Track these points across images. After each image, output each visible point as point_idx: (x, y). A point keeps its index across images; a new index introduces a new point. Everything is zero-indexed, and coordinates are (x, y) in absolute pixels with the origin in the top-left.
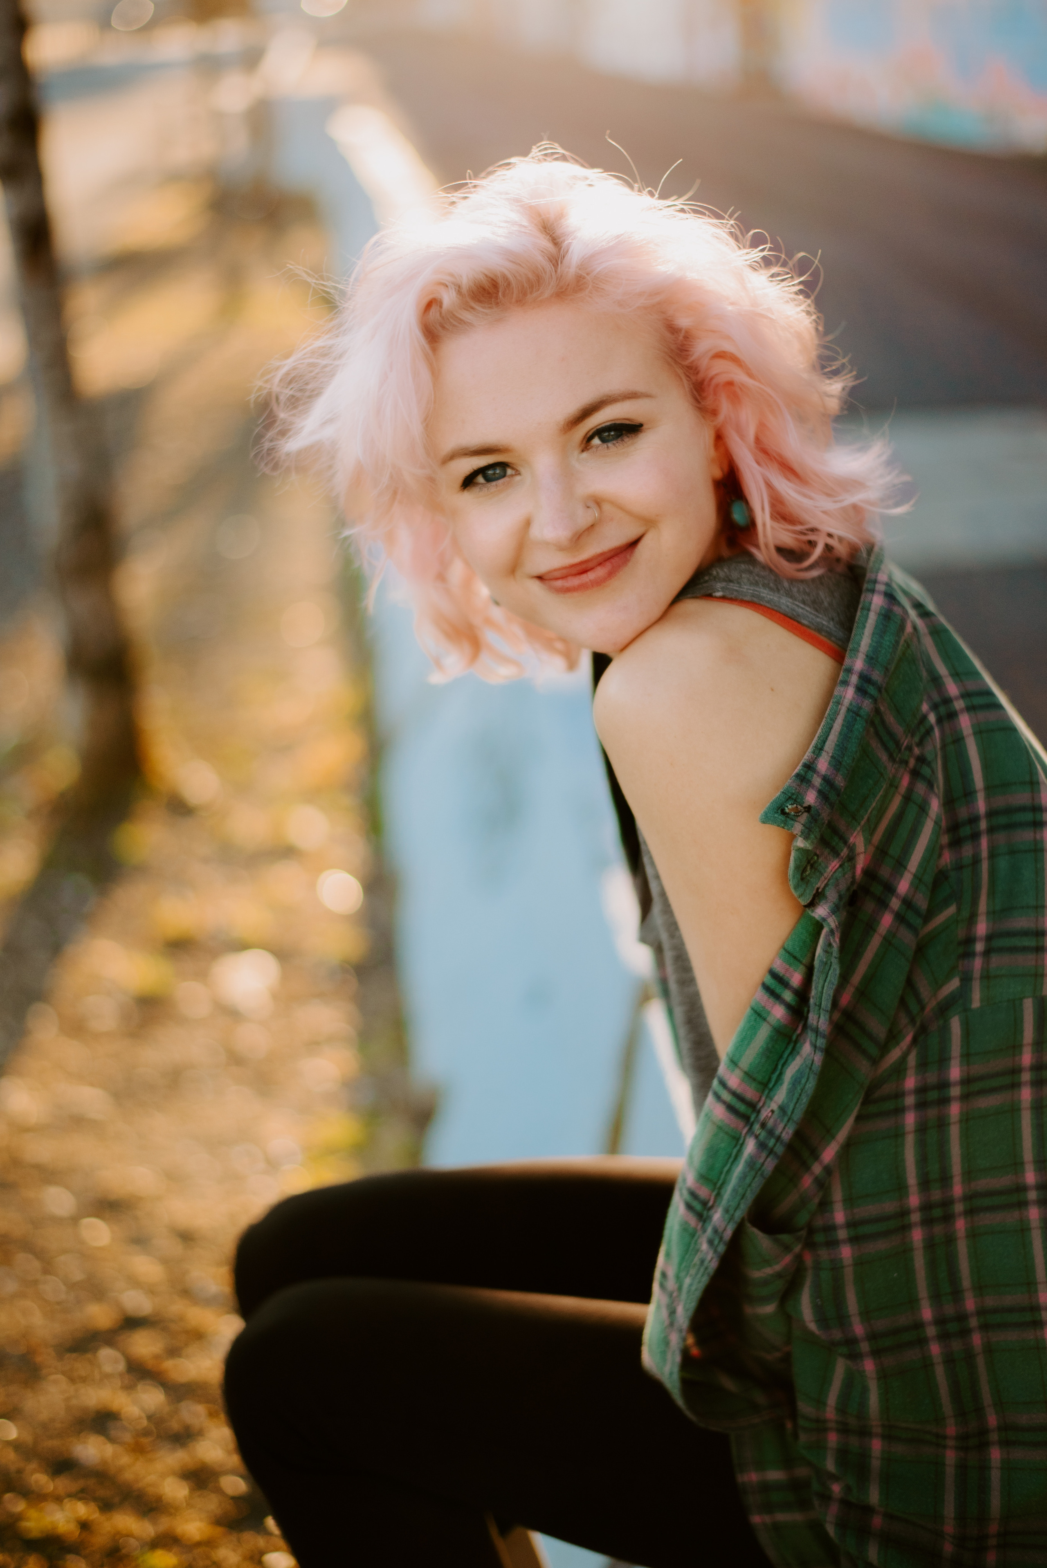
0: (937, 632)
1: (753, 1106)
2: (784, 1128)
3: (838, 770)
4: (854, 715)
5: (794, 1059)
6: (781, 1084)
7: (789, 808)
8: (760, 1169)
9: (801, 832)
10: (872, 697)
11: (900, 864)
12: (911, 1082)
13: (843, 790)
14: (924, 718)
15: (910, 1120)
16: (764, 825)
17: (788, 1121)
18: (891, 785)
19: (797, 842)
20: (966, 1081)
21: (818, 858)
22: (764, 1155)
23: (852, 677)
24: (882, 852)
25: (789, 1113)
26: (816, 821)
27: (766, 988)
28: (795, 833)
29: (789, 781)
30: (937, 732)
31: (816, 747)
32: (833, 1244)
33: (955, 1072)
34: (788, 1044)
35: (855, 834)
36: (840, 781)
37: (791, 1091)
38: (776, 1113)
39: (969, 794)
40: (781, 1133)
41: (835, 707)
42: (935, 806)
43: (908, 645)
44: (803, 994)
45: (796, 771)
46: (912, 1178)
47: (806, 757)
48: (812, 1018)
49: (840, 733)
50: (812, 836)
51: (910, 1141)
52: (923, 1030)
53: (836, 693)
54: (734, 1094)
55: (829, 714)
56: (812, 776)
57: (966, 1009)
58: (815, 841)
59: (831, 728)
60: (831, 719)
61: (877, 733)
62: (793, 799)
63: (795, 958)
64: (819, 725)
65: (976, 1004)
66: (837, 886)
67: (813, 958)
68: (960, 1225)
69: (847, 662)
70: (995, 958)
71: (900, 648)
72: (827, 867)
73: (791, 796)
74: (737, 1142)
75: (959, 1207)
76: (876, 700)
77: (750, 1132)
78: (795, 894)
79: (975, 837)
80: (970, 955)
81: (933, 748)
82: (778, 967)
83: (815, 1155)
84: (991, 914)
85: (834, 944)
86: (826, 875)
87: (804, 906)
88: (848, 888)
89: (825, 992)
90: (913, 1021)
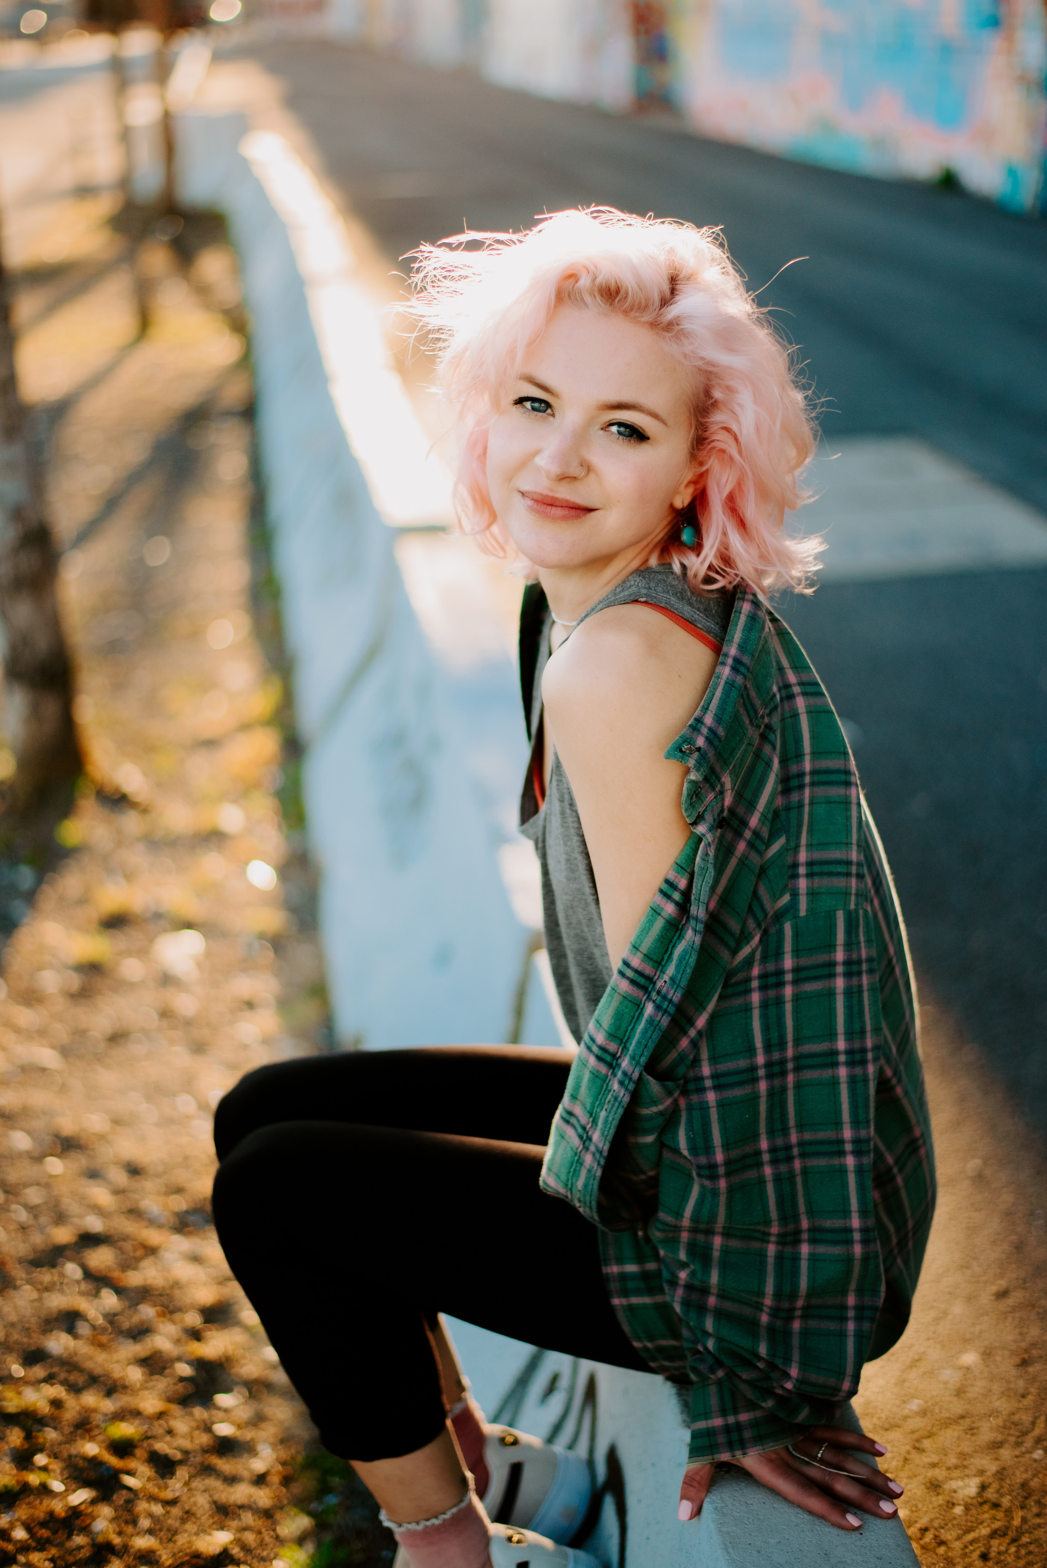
0: (782, 634)
1: (650, 979)
2: (674, 993)
3: (719, 724)
4: (730, 686)
5: (680, 942)
6: (671, 961)
7: (685, 747)
8: (658, 1025)
9: (694, 767)
10: (743, 674)
11: (751, 806)
12: (756, 971)
13: (723, 738)
14: (774, 695)
15: (756, 998)
17: (677, 988)
18: (749, 743)
19: (690, 774)
20: (796, 970)
21: (702, 789)
22: (660, 1014)
23: (729, 660)
24: (739, 795)
25: (678, 982)
26: (704, 758)
27: (661, 891)
28: (690, 766)
29: (684, 729)
30: (779, 710)
31: (703, 707)
32: (702, 1090)
33: (788, 963)
34: (676, 932)
35: (725, 776)
36: (721, 732)
37: (678, 966)
38: (668, 982)
39: (799, 756)
40: (672, 997)
41: (715, 681)
42: (776, 764)
44: (687, 894)
45: (690, 723)
46: (759, 1043)
47: (696, 714)
48: (693, 910)
49: (720, 698)
50: (701, 771)
51: (756, 1014)
52: (765, 933)
53: (717, 671)
54: (636, 971)
55: (712, 685)
56: (701, 726)
57: (796, 917)
58: (702, 776)
59: (714, 695)
60: (714, 689)
61: (744, 703)
62: (687, 742)
63: (682, 868)
64: (704, 693)
65: (803, 913)
66: (712, 811)
67: (694, 867)
68: (790, 1078)
69: (725, 649)
70: (816, 880)
71: (762, 642)
72: (706, 797)
73: (686, 740)
74: (639, 1007)
75: (790, 1066)
76: (745, 677)
77: (649, 998)
78: (685, 815)
79: (801, 787)
80: (795, 876)
81: (775, 720)
82: (671, 877)
83: (691, 1023)
84: (810, 846)
85: (710, 853)
86: (705, 803)
87: (690, 824)
88: (719, 815)
89: (703, 889)
90: (759, 926)
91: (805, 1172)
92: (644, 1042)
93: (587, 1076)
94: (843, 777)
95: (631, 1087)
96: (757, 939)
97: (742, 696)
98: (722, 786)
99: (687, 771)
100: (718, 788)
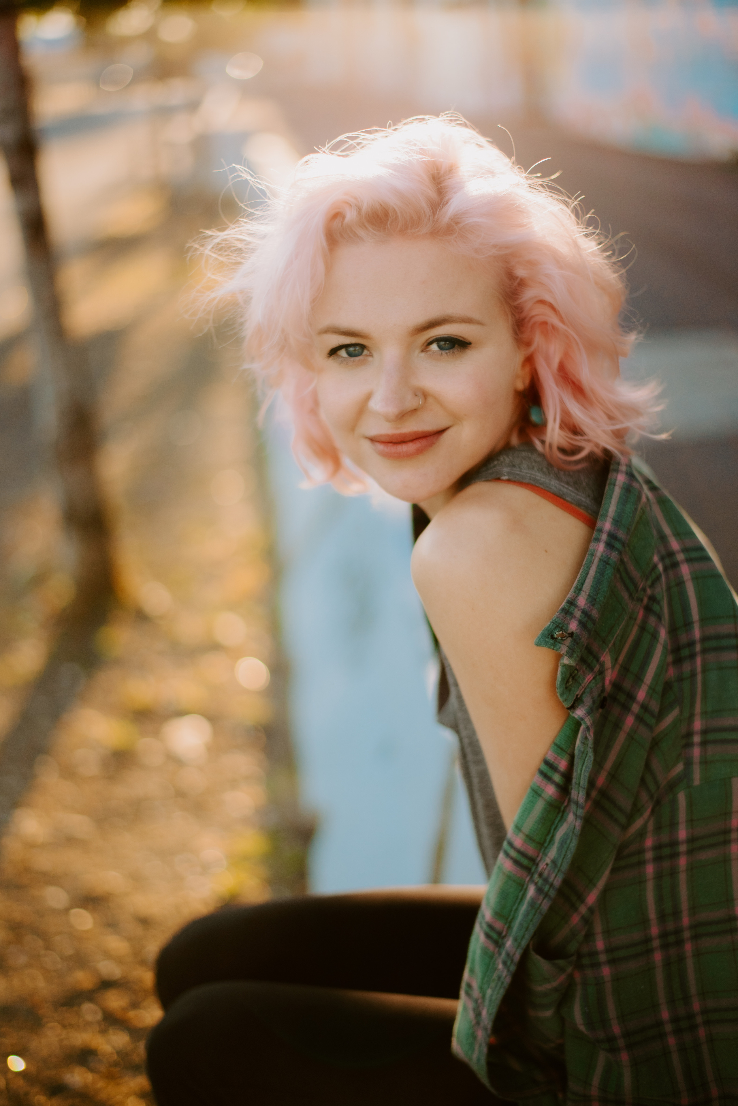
0: (663, 502)
1: (533, 860)
2: (555, 877)
3: (593, 605)
4: (604, 564)
5: (562, 825)
6: (553, 844)
7: (557, 634)
8: (538, 908)
9: (567, 652)
10: (618, 550)
11: (639, 679)
12: (649, 842)
13: (597, 620)
14: (655, 567)
15: (650, 870)
16: (538, 647)
17: (558, 871)
18: (631, 618)
19: (563, 660)
20: (691, 840)
21: (578, 672)
22: (542, 897)
23: (603, 535)
24: (625, 669)
25: (559, 865)
26: (577, 643)
27: (541, 772)
28: (562, 653)
29: (556, 614)
30: (663, 579)
31: (576, 588)
32: (596, 965)
33: (682, 834)
34: (558, 813)
35: (604, 654)
36: (595, 614)
37: (560, 849)
38: (550, 865)
39: (688, 624)
40: (553, 881)
41: (590, 558)
42: (663, 634)
43: (643, 512)
44: (568, 776)
45: (562, 606)
46: (652, 914)
47: (569, 596)
48: (574, 794)
49: (595, 578)
50: (575, 655)
51: (650, 886)
52: (658, 803)
53: (591, 547)
54: (519, 851)
55: (586, 564)
56: (574, 610)
57: (689, 786)
58: (577, 659)
59: (587, 574)
60: (587, 567)
61: (621, 578)
62: (559, 627)
63: (562, 749)
64: (578, 573)
65: (697, 782)
66: (591, 693)
67: (574, 749)
68: (688, 948)
69: (599, 524)
70: (710, 748)
71: (638, 514)
72: (584, 679)
73: (558, 625)
74: (522, 887)
75: (687, 934)
76: (620, 553)
77: (531, 880)
78: (561, 699)
79: (692, 656)
80: (689, 745)
81: (660, 590)
82: (550, 757)
83: (581, 898)
84: (704, 713)
85: (589, 738)
86: (583, 685)
87: (568, 709)
88: (599, 695)
89: (582, 773)
90: (652, 797)
91: (710, 1039)
94: (733, 642)
95: (514, 968)
96: (647, 813)
97: (618, 571)
98: (602, 665)
99: (559, 657)
100: (597, 668)
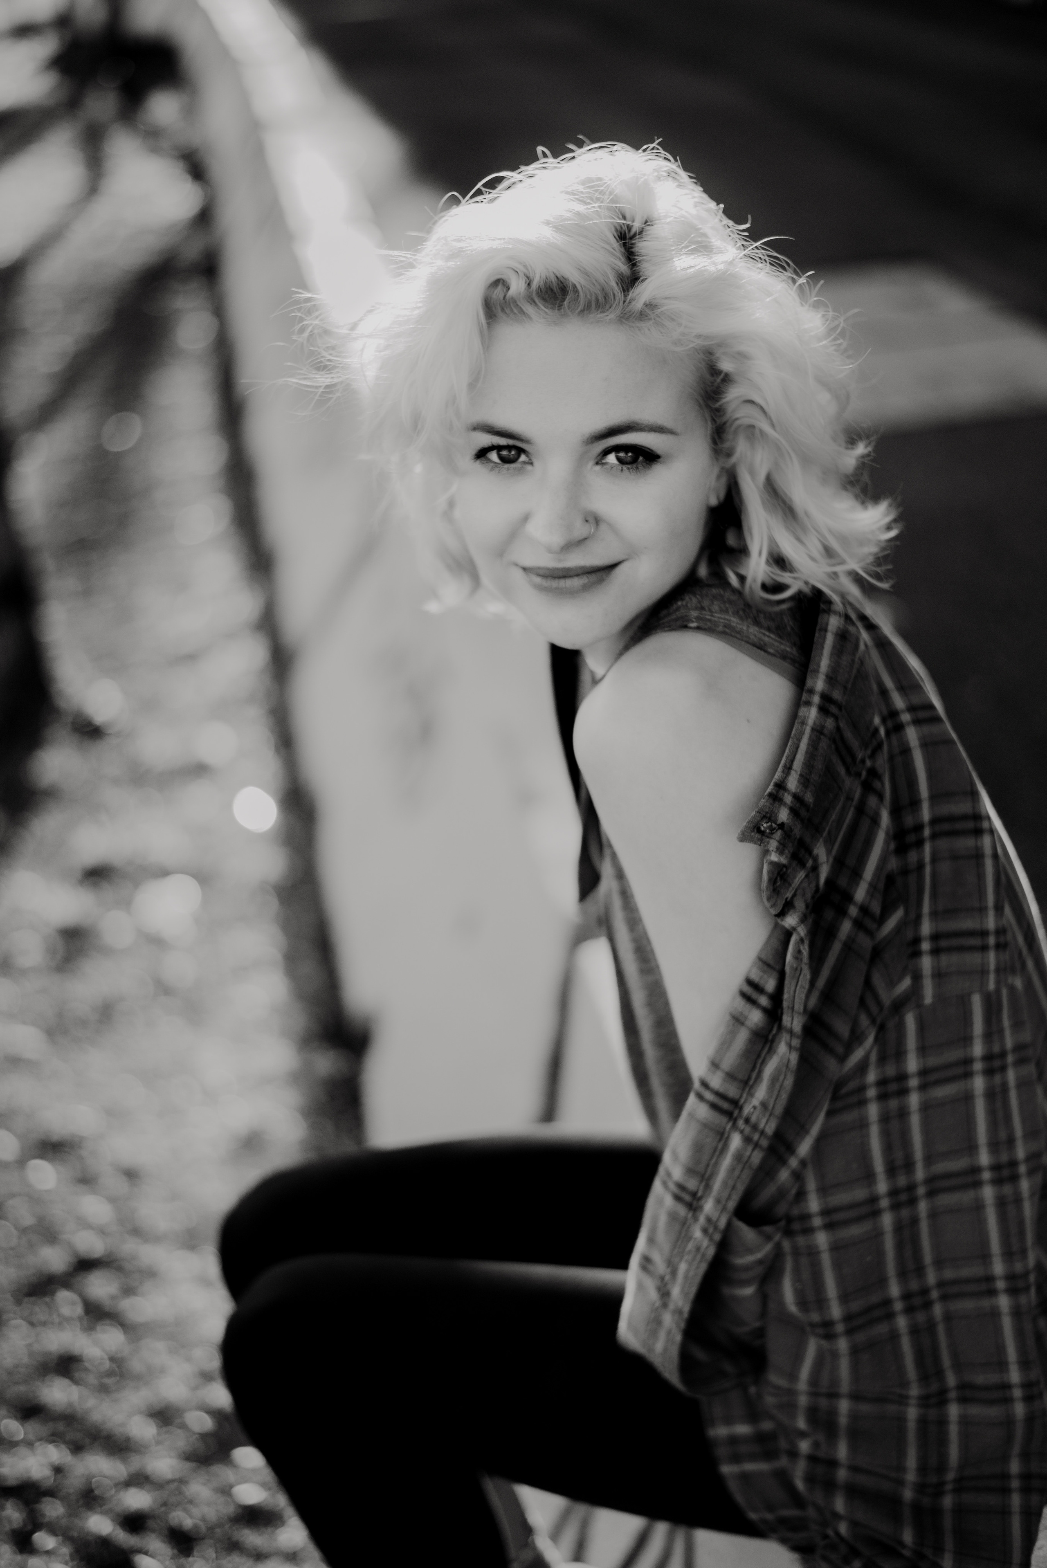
1: (735, 1104)
2: (767, 1122)
3: (807, 787)
4: (818, 733)
5: (771, 1058)
7: (764, 824)
8: (747, 1161)
9: (776, 847)
10: (833, 715)
11: (856, 874)
12: (872, 1077)
13: (812, 806)
14: (876, 731)
15: (873, 1111)
16: (741, 844)
17: (770, 1116)
18: (847, 799)
19: (771, 855)
20: (923, 1073)
21: (787, 870)
22: (750, 1149)
23: (815, 697)
24: (840, 862)
25: (771, 1107)
26: (789, 837)
27: (743, 995)
28: (769, 848)
29: (762, 800)
30: (885, 747)
31: (785, 766)
32: (809, 1231)
33: (912, 1064)
34: (765, 1043)
35: (819, 846)
36: (809, 798)
37: (771, 1088)
38: (759, 1108)
39: (915, 803)
40: (765, 1127)
41: (799, 729)
42: (885, 818)
43: (861, 664)
44: (777, 997)
45: (769, 790)
46: (879, 1165)
47: (776, 776)
48: (786, 1020)
49: (807, 752)
50: (786, 850)
51: (874, 1131)
52: (881, 1028)
53: (800, 713)
54: (716, 1093)
55: (795, 735)
56: (783, 795)
57: (919, 1005)
58: (789, 856)
59: (797, 748)
60: (797, 739)
61: (837, 750)
62: (767, 818)
63: (769, 965)
65: (928, 999)
66: (804, 895)
67: (784, 966)
68: (923, 1207)
69: (809, 682)
70: (944, 957)
71: (857, 665)
72: (795, 878)
73: (766, 815)
74: (722, 1137)
75: (921, 1191)
76: (836, 718)
77: (735, 1127)
78: (768, 904)
79: (920, 843)
80: (917, 954)
81: (882, 762)
82: (755, 976)
83: (791, 1149)
84: (934, 914)
85: (804, 950)
86: (793, 885)
87: (776, 916)
88: (813, 897)
89: (796, 995)
90: (873, 1021)
91: (948, 1317)
92: (731, 1183)
93: (663, 1219)
94: (970, 825)
95: (717, 1237)
96: (870, 1039)
97: (834, 741)
98: (816, 859)
99: (766, 852)
100: (810, 863)
